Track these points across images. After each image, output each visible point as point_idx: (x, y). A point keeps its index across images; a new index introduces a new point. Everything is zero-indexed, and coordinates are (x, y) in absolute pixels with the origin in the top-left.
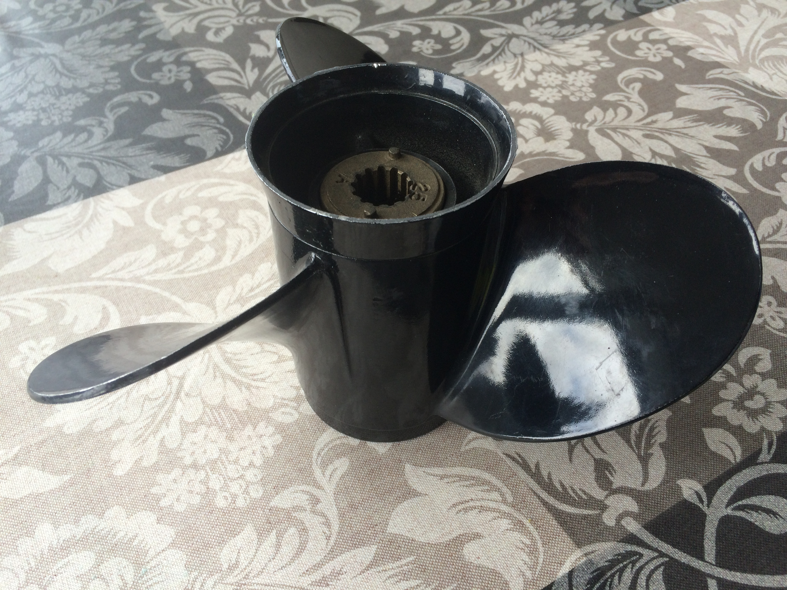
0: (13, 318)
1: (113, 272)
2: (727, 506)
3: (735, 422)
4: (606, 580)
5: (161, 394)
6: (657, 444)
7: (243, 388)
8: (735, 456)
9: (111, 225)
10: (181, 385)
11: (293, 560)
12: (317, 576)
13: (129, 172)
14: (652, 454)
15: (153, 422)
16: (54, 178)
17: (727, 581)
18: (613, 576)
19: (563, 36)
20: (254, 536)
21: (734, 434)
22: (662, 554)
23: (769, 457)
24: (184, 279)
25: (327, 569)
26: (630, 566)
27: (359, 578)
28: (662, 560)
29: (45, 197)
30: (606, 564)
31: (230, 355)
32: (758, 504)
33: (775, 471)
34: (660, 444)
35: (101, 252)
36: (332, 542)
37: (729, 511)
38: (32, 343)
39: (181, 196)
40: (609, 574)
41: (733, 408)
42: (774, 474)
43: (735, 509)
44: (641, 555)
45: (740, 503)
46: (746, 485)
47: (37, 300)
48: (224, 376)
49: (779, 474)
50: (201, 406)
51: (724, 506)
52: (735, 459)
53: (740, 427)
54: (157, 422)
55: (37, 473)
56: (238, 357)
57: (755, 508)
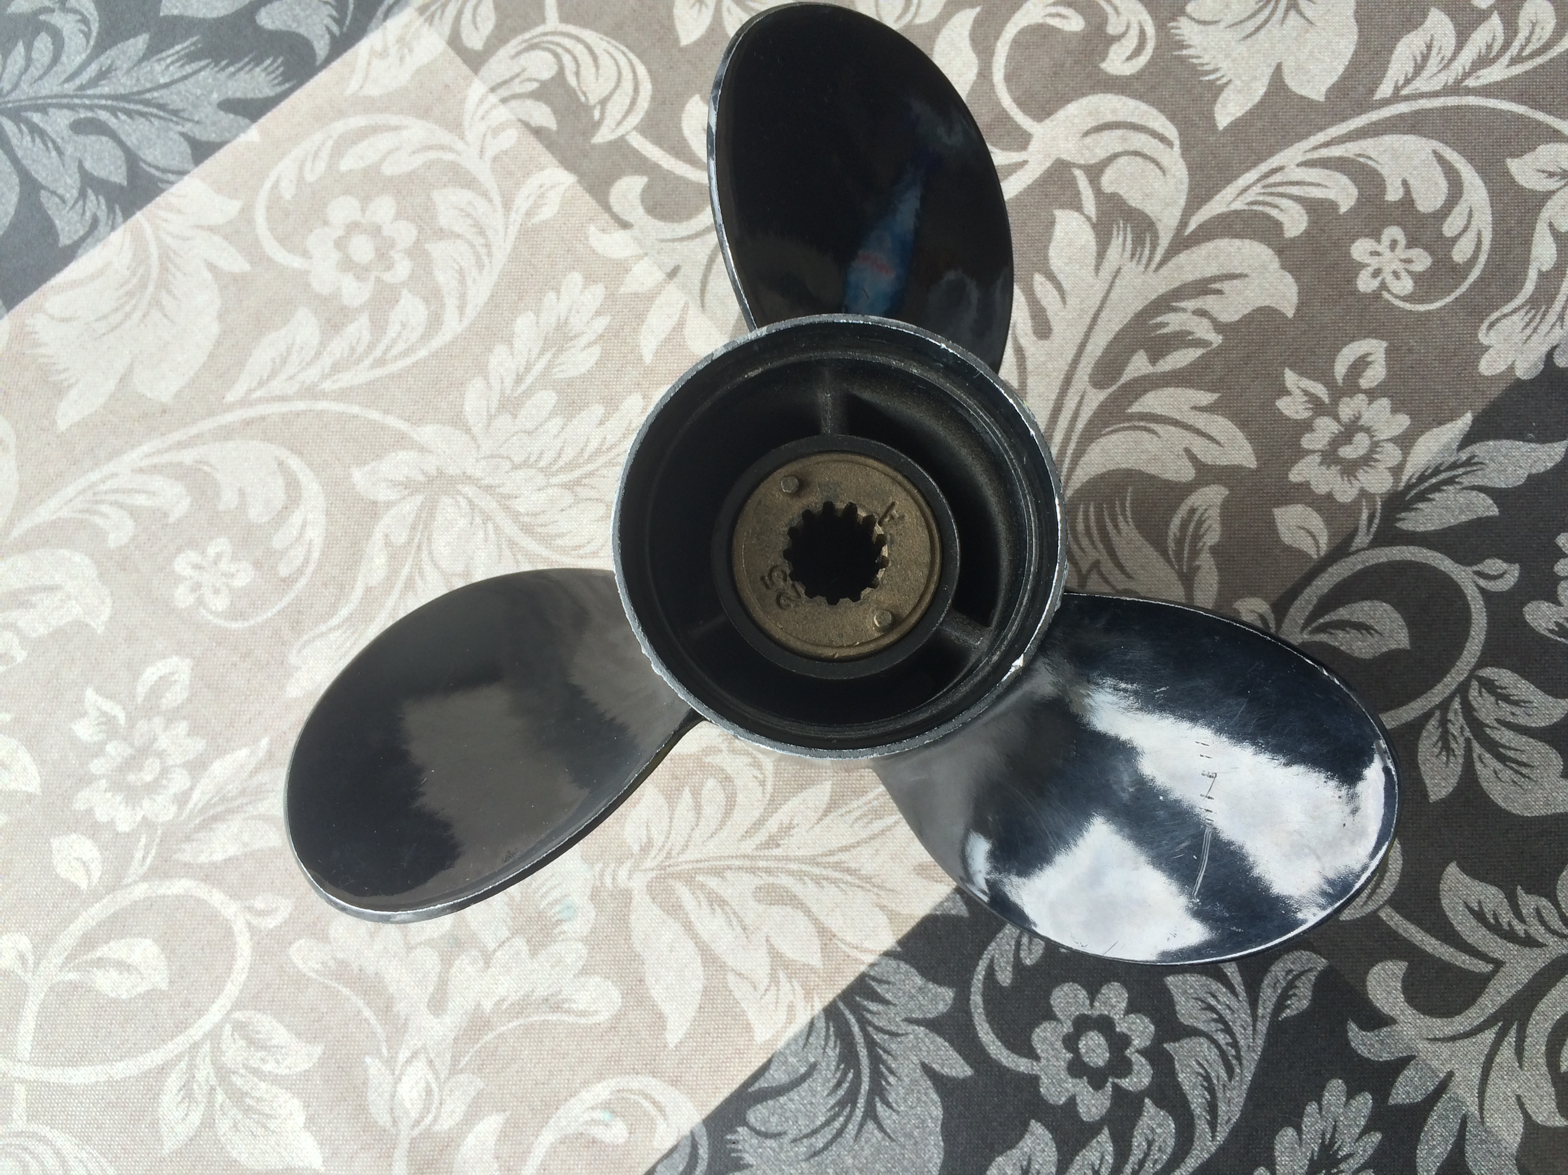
1: (261, 384)
2: (1303, 628)
3: (1321, 489)
6: (1206, 548)
8: (1318, 547)
11: (723, 823)
12: (761, 836)
14: (1199, 567)
20: (661, 801)
21: (1319, 510)
23: (1367, 540)
24: (392, 377)
25: (772, 825)
27: (817, 829)
29: (49, 229)
32: (1347, 617)
33: (1375, 561)
34: (1211, 547)
35: (218, 344)
37: (1306, 636)
39: (310, 177)
41: (1321, 464)
42: (1372, 566)
43: (1312, 632)
45: (1321, 620)
46: (1331, 590)
47: (155, 469)
49: (1378, 565)
51: (1298, 630)
52: (1318, 551)
53: (1329, 496)
57: (1342, 625)
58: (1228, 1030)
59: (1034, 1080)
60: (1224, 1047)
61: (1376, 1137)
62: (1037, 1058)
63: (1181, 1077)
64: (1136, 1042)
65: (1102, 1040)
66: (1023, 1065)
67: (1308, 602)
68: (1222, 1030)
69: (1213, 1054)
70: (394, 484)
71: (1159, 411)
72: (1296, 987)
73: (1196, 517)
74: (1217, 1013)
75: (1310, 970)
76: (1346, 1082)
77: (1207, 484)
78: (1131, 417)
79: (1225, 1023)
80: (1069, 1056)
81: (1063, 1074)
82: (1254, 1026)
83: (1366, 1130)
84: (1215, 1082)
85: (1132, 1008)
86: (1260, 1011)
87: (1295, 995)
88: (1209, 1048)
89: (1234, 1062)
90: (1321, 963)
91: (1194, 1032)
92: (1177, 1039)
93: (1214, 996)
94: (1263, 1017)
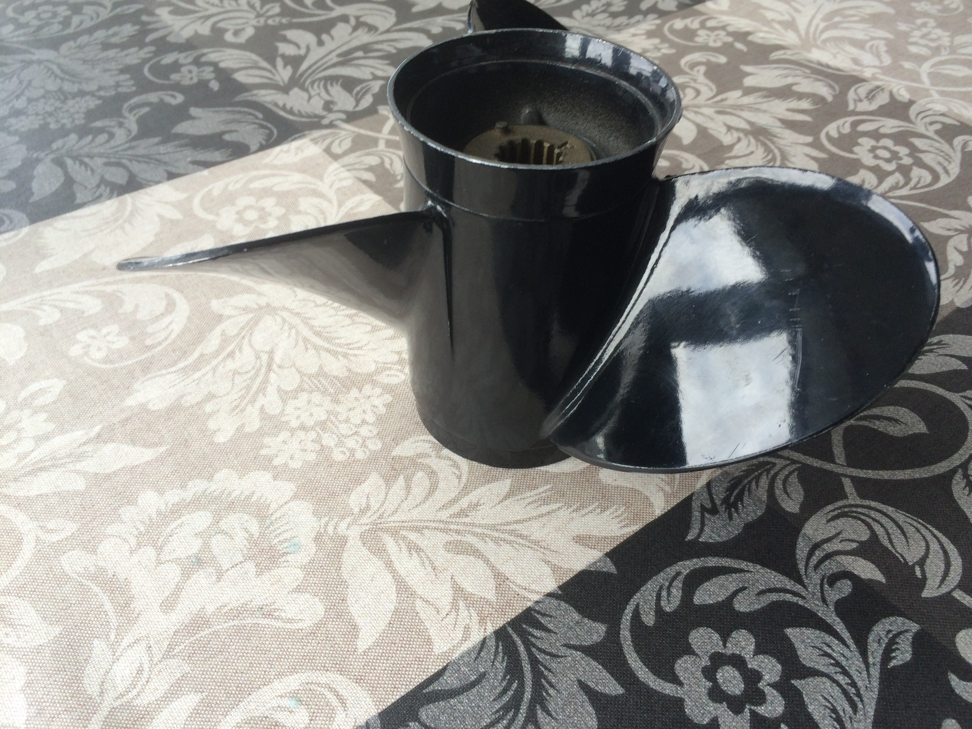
0: (62, 310)
4: (744, 487)
5: (250, 368)
7: (340, 358)
9: (157, 219)
10: (271, 359)
11: (426, 498)
12: (455, 509)
13: (165, 168)
15: (248, 393)
16: (78, 178)
17: (860, 478)
18: (750, 482)
19: (618, 26)
20: (381, 482)
22: (794, 462)
25: (464, 503)
26: (765, 473)
27: (499, 507)
28: (794, 467)
29: (73, 197)
30: (742, 473)
31: (318, 329)
32: (879, 414)
35: (151, 244)
36: (464, 479)
37: (852, 422)
38: (92, 332)
39: (230, 188)
40: (746, 481)
43: (857, 420)
44: (774, 464)
47: (87, 293)
48: (316, 347)
50: (298, 376)
54: (252, 392)
55: (127, 448)
56: (327, 330)
57: (877, 417)
58: (845, 673)
59: (679, 702)
60: (845, 686)
62: (681, 684)
63: (811, 708)
64: (767, 677)
65: (737, 674)
66: (668, 689)
68: (840, 673)
69: (836, 692)
70: (236, 308)
72: (897, 643)
74: (834, 659)
75: (907, 631)
76: (959, 722)
79: (842, 667)
80: (709, 684)
81: (705, 699)
82: (868, 670)
84: (842, 713)
85: (759, 650)
86: (871, 660)
87: (898, 649)
88: (831, 686)
89: (856, 699)
90: (915, 627)
91: (815, 673)
92: (802, 677)
93: (829, 646)
94: (874, 664)
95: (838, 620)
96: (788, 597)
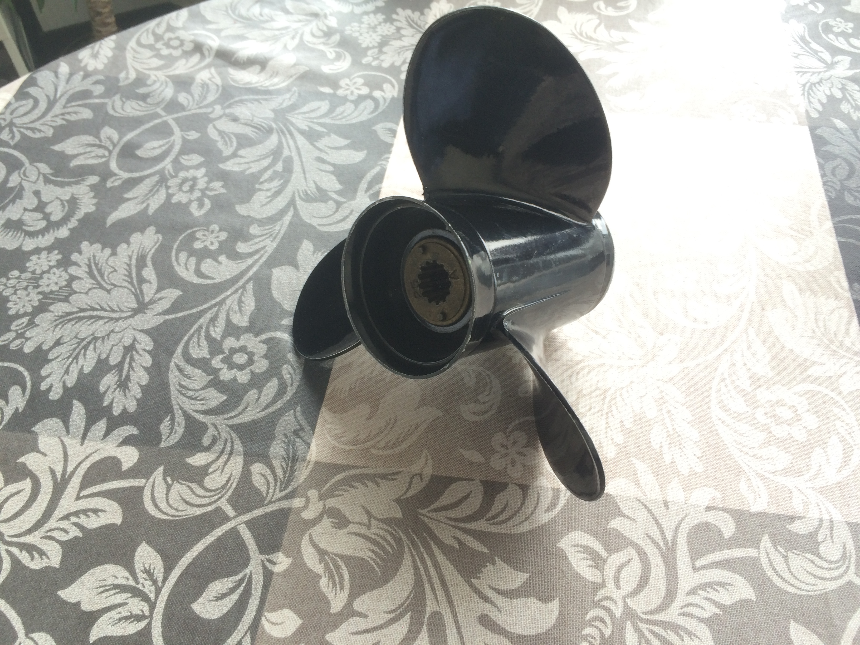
1: (748, 341)
2: (251, 574)
4: (288, 459)
6: (323, 575)
8: (267, 620)
9: (816, 360)
14: (320, 563)
17: (225, 523)
18: (287, 465)
22: (270, 502)
24: (712, 377)
26: (282, 480)
28: (268, 499)
30: (295, 468)
32: (232, 596)
34: (321, 577)
35: (780, 342)
37: (247, 571)
39: (839, 423)
40: (290, 464)
42: (234, 631)
44: (281, 491)
45: (244, 585)
51: (253, 572)
52: (266, 618)
57: (232, 591)
58: (190, 398)
59: (256, 337)
60: (188, 391)
61: (105, 404)
62: (260, 342)
63: (200, 372)
64: (225, 370)
65: (239, 363)
66: (264, 337)
67: (256, 588)
68: (192, 396)
69: (191, 386)
71: (395, 626)
72: (169, 429)
73: (338, 586)
74: (199, 400)
75: (166, 440)
76: (128, 413)
77: (344, 607)
78: (406, 611)
79: (193, 399)
80: (248, 350)
81: (247, 344)
82: (180, 406)
83: (111, 403)
84: (185, 379)
85: (234, 379)
86: (180, 412)
87: (168, 427)
88: (194, 387)
89: (181, 389)
90: (163, 445)
91: (203, 388)
92: (209, 382)
93: (203, 404)
94: (178, 411)
95: (203, 421)
96: (233, 414)
